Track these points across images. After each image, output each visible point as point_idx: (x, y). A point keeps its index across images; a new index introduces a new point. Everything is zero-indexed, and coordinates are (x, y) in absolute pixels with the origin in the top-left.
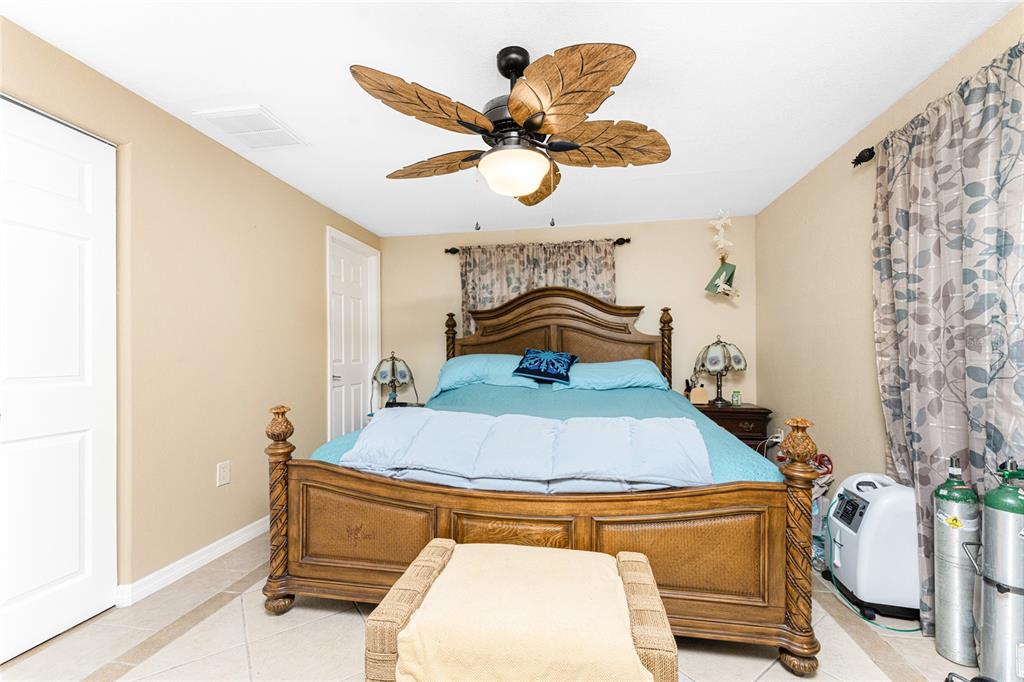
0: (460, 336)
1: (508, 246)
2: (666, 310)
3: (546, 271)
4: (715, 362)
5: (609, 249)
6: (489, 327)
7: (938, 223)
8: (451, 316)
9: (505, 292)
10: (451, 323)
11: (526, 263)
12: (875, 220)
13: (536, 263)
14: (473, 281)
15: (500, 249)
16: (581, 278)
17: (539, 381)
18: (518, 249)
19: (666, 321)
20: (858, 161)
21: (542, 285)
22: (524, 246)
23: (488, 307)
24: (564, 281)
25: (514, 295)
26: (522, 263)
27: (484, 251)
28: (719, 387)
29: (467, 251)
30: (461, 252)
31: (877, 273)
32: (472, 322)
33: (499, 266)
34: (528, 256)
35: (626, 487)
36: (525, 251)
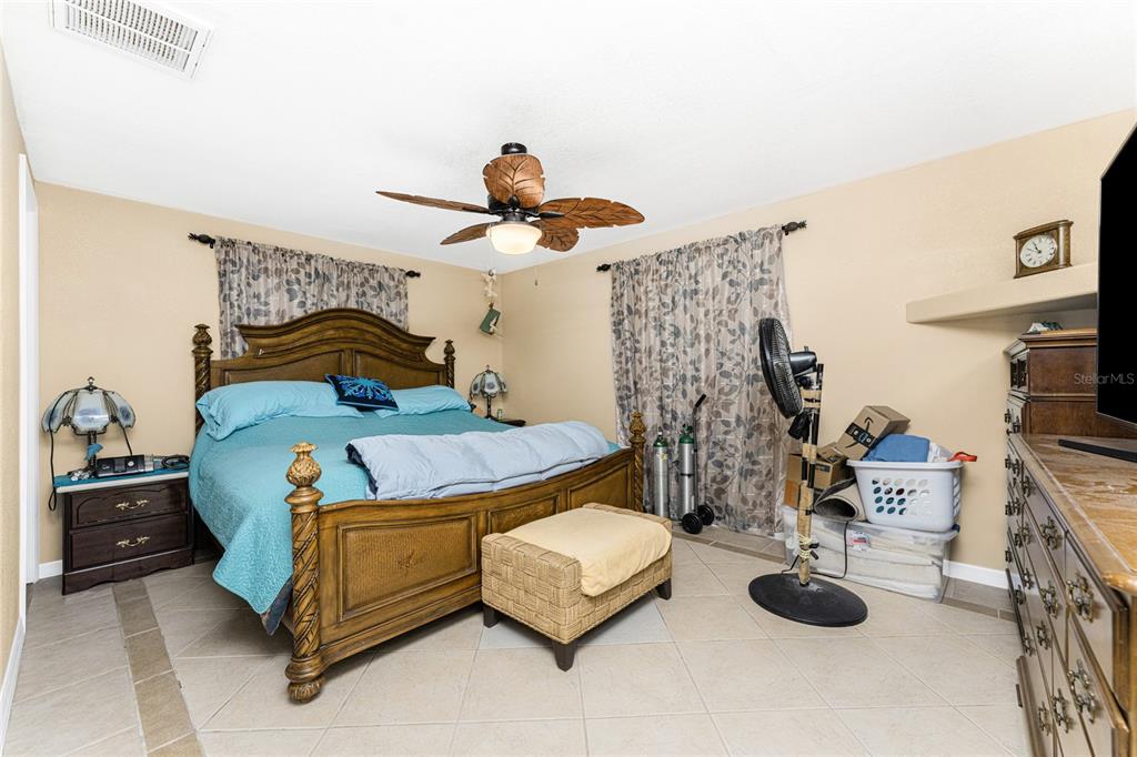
0: (216, 356)
1: (291, 251)
2: (449, 342)
3: (338, 290)
4: (491, 386)
5: (402, 278)
6: (263, 347)
7: (646, 316)
8: (202, 328)
9: (285, 306)
10: (202, 339)
11: (313, 277)
12: (612, 306)
13: (327, 278)
14: (239, 285)
15: (279, 254)
16: (375, 302)
17: (360, 409)
18: (303, 258)
19: (449, 351)
20: (599, 269)
21: (333, 304)
22: (311, 256)
23: (261, 322)
24: (357, 302)
25: (298, 313)
26: (309, 275)
27: (255, 250)
28: (489, 407)
29: (232, 243)
30: (218, 243)
31: (614, 335)
32: (238, 339)
33: (279, 272)
34: (316, 269)
35: (579, 465)
36: (313, 262)
